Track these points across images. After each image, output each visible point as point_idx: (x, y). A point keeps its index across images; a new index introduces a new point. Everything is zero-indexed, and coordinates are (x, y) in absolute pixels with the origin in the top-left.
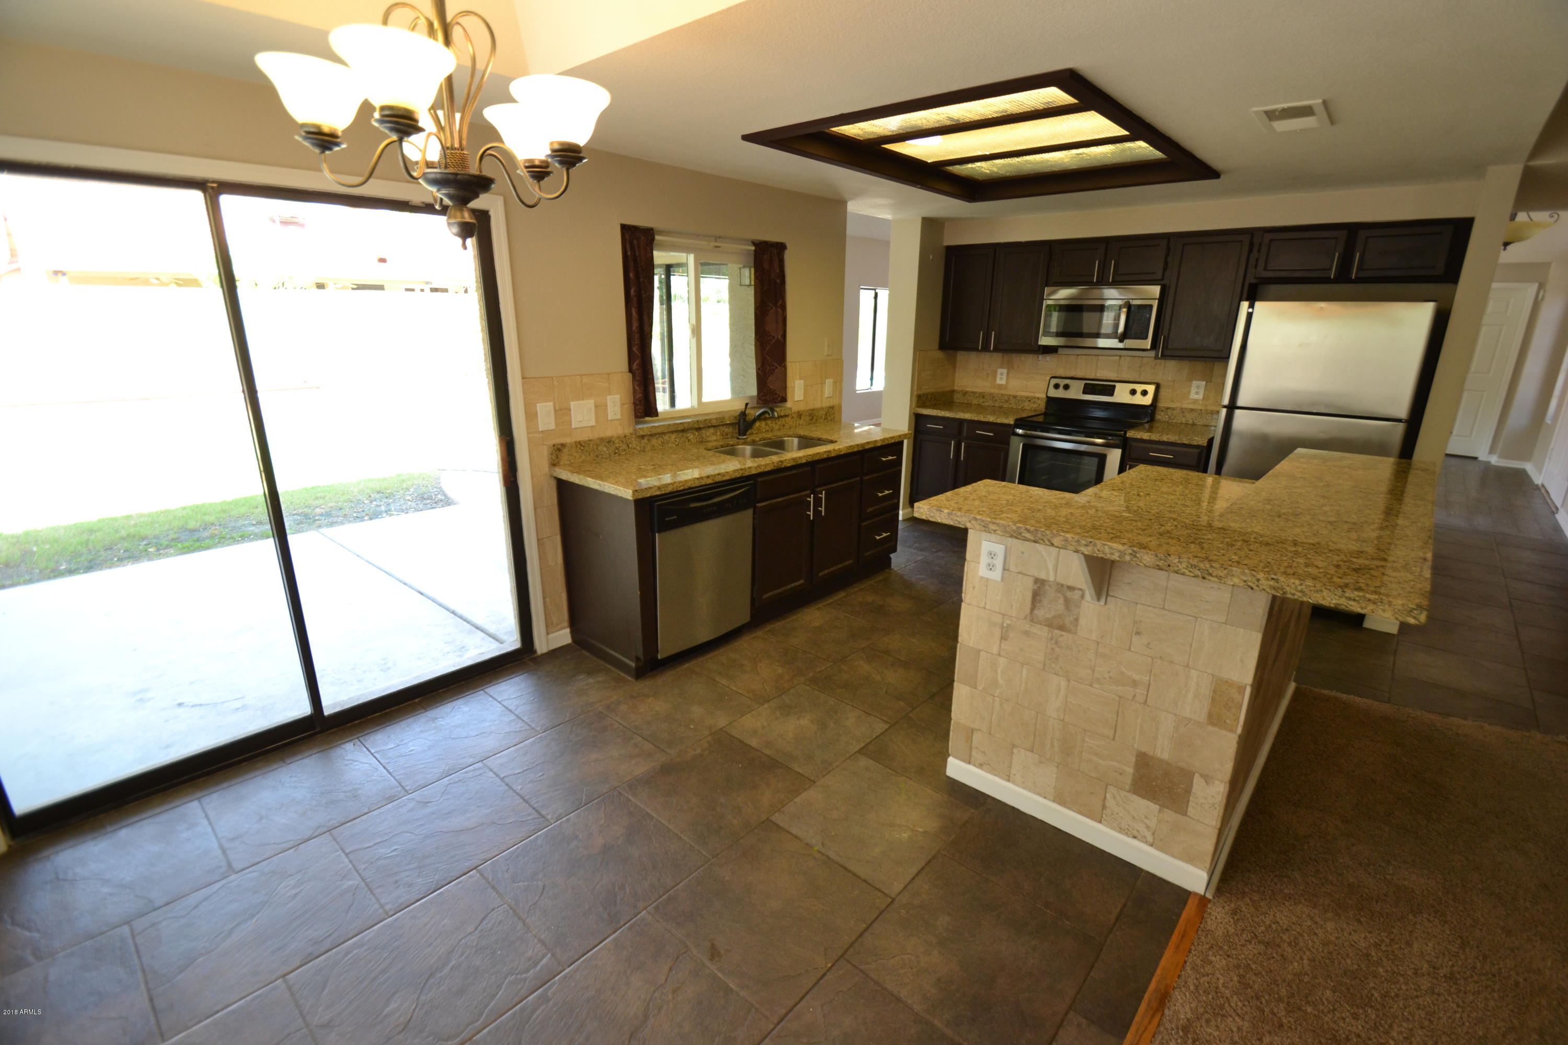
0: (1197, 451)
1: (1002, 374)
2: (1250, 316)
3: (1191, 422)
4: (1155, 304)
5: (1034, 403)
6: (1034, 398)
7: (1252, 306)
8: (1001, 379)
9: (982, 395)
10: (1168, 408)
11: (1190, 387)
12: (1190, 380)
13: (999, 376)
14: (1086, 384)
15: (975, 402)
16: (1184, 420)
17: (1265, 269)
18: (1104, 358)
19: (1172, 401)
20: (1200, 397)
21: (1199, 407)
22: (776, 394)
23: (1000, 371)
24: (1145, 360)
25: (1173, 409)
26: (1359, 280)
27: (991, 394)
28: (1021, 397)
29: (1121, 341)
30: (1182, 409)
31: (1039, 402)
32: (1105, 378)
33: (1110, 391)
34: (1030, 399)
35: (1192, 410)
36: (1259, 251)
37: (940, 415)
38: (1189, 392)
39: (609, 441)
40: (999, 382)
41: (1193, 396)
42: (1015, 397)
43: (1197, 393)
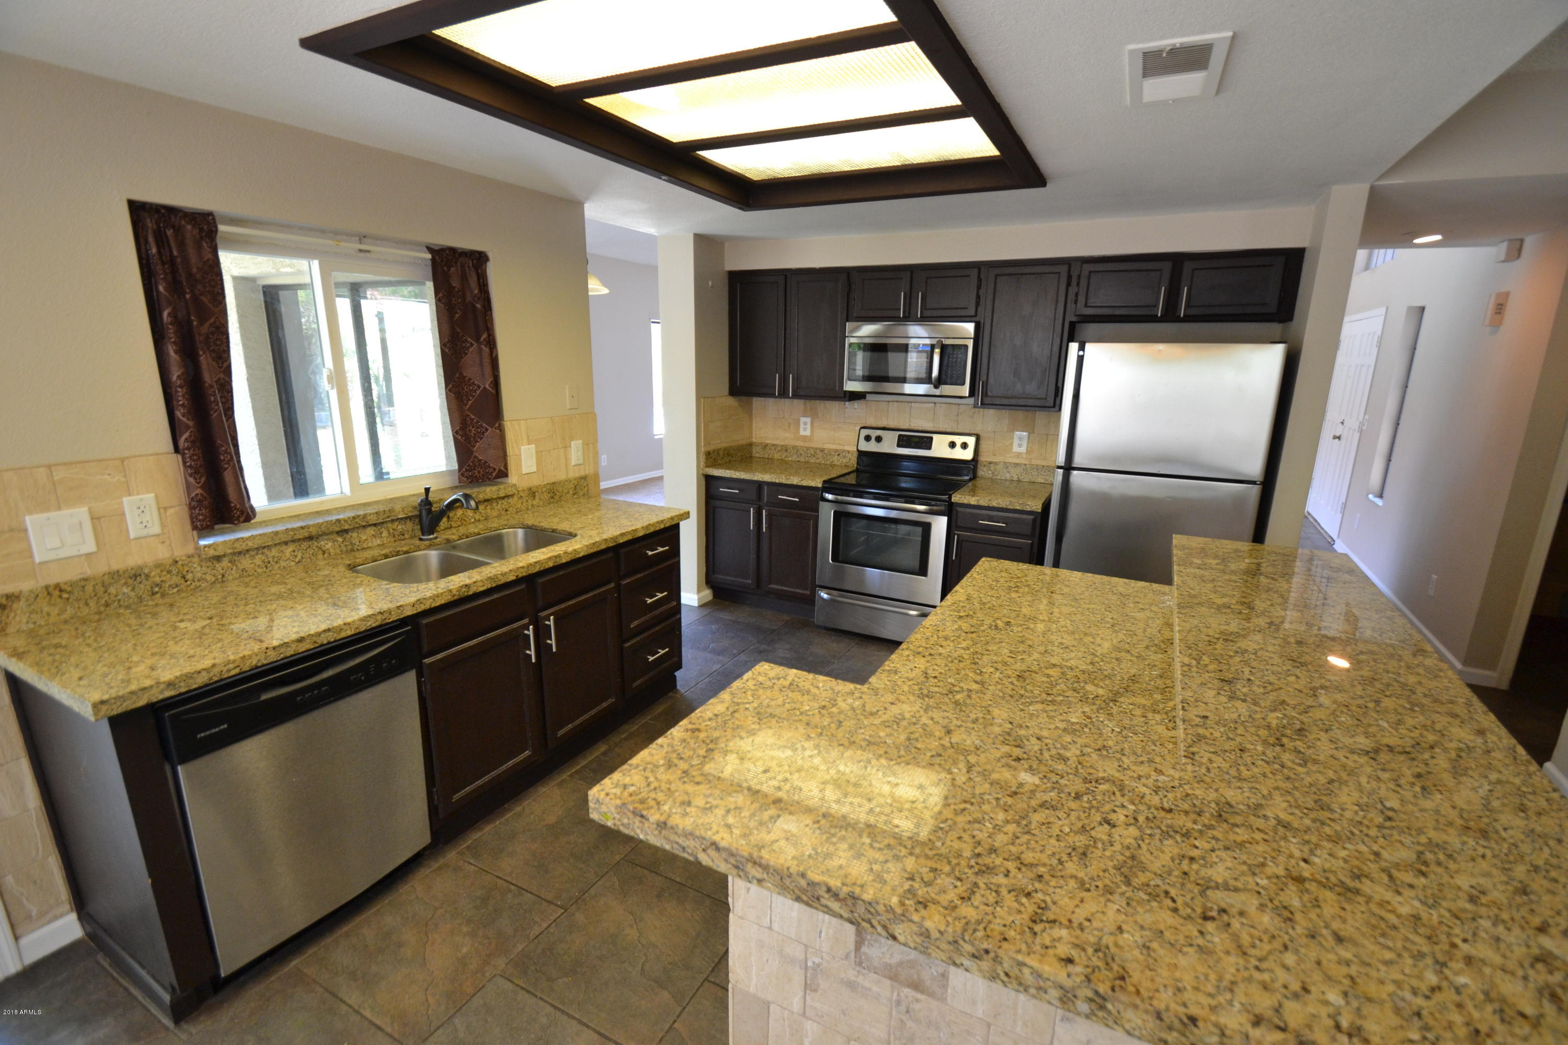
0: (1031, 517)
1: (805, 424)
2: (1080, 360)
3: (1015, 478)
4: (970, 344)
5: (844, 457)
6: (844, 451)
7: (1082, 348)
8: (805, 430)
9: (785, 449)
10: (990, 463)
11: (1013, 438)
12: (1013, 431)
13: (802, 426)
14: (900, 436)
15: (777, 456)
16: (1008, 476)
17: (1086, 306)
18: (917, 405)
19: (994, 455)
20: (1023, 449)
21: (1024, 462)
22: (489, 466)
23: (803, 420)
24: (962, 408)
25: (996, 464)
26: (1188, 319)
27: (794, 447)
28: (830, 450)
29: (936, 387)
30: (1005, 463)
31: (850, 455)
32: (920, 429)
33: (926, 443)
34: (839, 453)
35: (1016, 465)
36: (1078, 284)
37: (735, 476)
38: (1012, 444)
39: (136, 575)
40: (802, 433)
41: (1016, 448)
42: (822, 450)
43: (1020, 446)
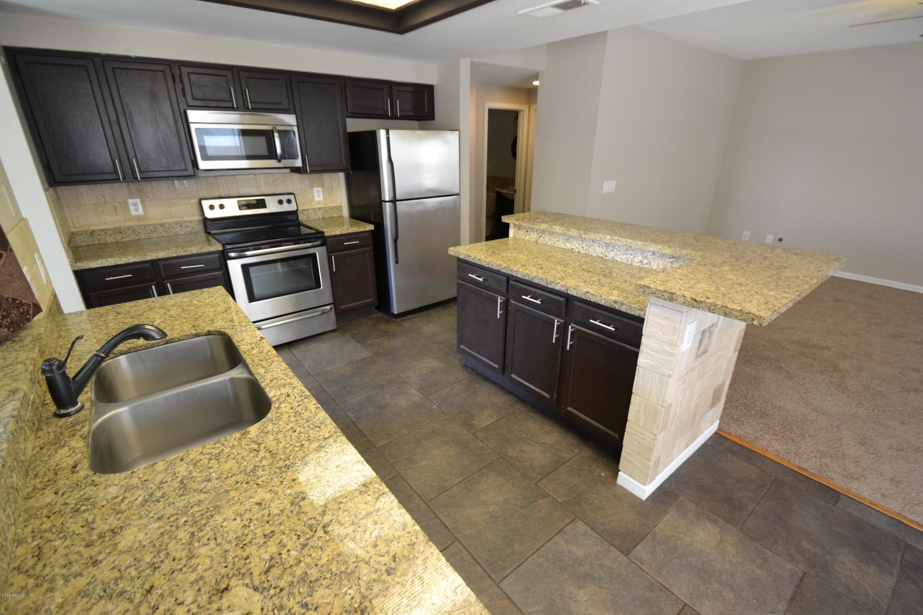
1: (135, 205)
2: (388, 139)
3: (321, 217)
4: (295, 129)
5: (187, 226)
6: (185, 222)
7: (388, 133)
8: (137, 210)
9: (119, 231)
10: (304, 210)
11: (313, 192)
12: (312, 187)
13: (132, 208)
14: (240, 202)
15: (110, 240)
16: (316, 217)
19: (305, 205)
20: (321, 199)
21: (323, 206)
23: (130, 201)
24: (276, 176)
25: (307, 210)
26: (402, 118)
27: (129, 228)
28: (170, 224)
29: (279, 161)
30: (313, 209)
31: (192, 225)
32: (248, 194)
33: (261, 204)
34: (180, 224)
35: (320, 209)
36: (346, 93)
38: (313, 196)
40: (133, 213)
41: (316, 199)
42: (162, 225)
43: (319, 196)
